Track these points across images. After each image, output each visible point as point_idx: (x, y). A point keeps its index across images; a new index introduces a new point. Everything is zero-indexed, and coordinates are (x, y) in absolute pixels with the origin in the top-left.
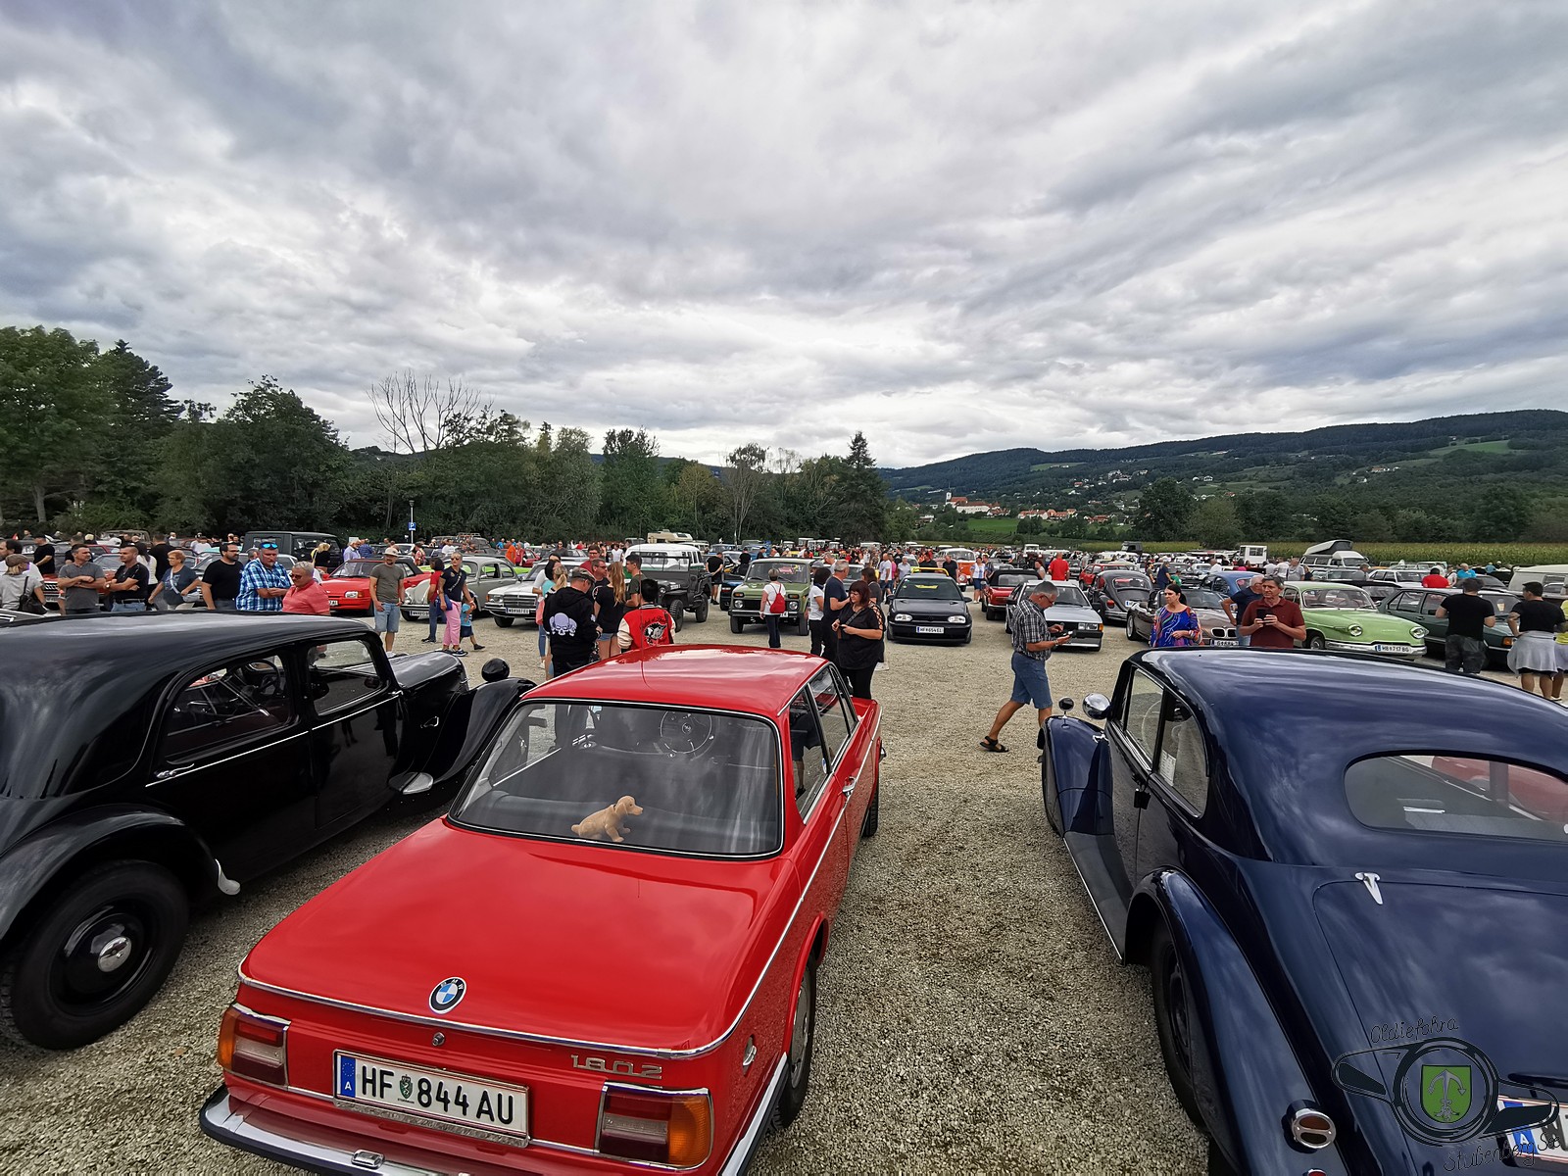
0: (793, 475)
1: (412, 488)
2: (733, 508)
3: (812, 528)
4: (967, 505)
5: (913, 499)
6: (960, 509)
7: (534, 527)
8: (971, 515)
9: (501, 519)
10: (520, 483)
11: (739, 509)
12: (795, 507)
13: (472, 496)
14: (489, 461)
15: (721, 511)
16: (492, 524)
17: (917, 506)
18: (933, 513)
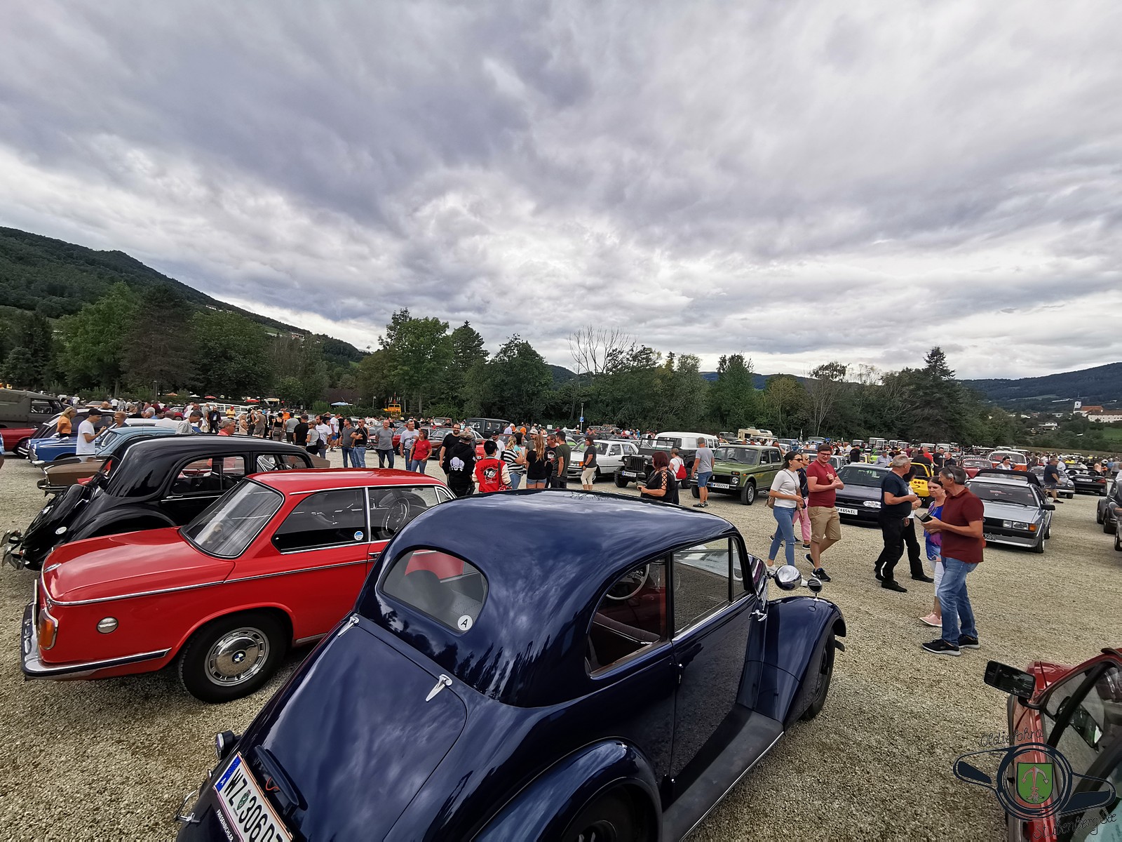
0: (872, 385)
1: (585, 396)
2: (813, 412)
3: (890, 430)
4: (1102, 414)
5: (1033, 407)
6: (1092, 418)
7: (657, 423)
8: (1108, 425)
9: (636, 416)
10: (650, 392)
11: (818, 413)
12: (873, 412)
13: (620, 401)
14: (632, 378)
15: (801, 414)
16: (631, 419)
17: (1036, 415)
18: (1056, 420)
